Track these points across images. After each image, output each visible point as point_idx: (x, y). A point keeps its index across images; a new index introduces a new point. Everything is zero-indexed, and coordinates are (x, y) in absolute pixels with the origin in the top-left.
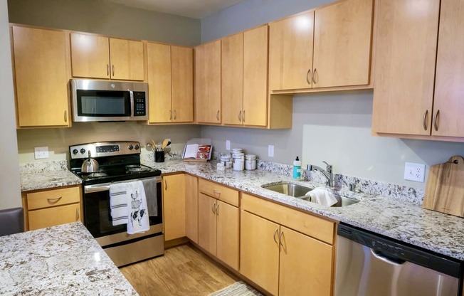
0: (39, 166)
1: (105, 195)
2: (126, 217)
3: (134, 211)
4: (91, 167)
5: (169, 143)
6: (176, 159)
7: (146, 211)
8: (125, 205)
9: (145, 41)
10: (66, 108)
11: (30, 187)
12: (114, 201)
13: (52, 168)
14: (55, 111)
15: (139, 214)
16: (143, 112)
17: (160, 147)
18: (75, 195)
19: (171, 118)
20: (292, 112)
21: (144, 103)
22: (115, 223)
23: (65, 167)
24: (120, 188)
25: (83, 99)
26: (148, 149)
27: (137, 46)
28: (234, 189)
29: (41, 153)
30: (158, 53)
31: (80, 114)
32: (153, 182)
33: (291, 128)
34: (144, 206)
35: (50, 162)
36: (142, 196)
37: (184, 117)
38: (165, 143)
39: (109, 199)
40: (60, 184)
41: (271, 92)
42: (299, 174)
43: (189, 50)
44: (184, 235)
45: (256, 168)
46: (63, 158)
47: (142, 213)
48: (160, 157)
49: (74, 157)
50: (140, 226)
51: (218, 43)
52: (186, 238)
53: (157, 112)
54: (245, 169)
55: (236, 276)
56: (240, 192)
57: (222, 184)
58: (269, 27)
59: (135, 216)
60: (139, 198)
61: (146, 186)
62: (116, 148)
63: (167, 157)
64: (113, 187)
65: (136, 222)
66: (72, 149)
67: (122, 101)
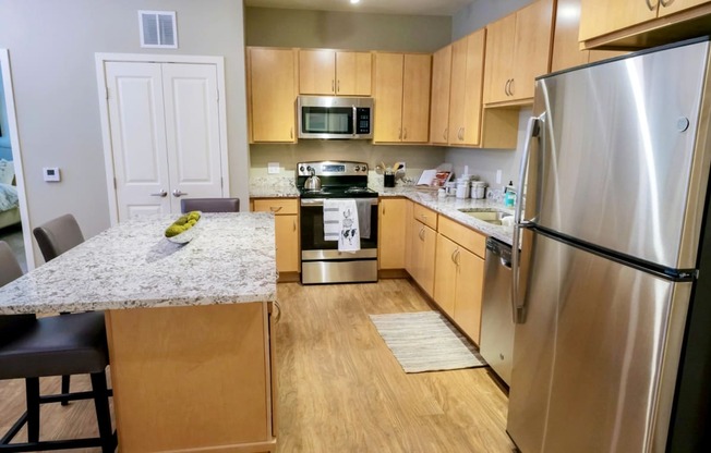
0: (272, 180)
1: (319, 210)
2: (337, 234)
3: (346, 229)
4: (313, 184)
5: (401, 167)
6: (410, 186)
7: (357, 231)
8: (337, 222)
9: (374, 52)
10: (291, 124)
11: (257, 193)
12: (327, 216)
13: (281, 184)
14: (284, 128)
15: (350, 233)
16: (367, 130)
17: (390, 171)
18: (293, 207)
19: (400, 137)
20: (517, 129)
21: (369, 120)
22: (327, 238)
23: (294, 183)
24: (333, 204)
25: (308, 116)
26: (378, 172)
27: (365, 58)
28: (433, 210)
29: (273, 168)
30: (389, 63)
31: (304, 131)
32: (368, 203)
33: (515, 149)
34: (355, 226)
35: (280, 178)
36: (355, 216)
37: (416, 137)
38: (397, 165)
39: (322, 214)
40: (280, 195)
41: (484, 106)
42: (511, 202)
43: (426, 58)
44: (402, 267)
45: (485, 197)
46: (292, 175)
47: (353, 232)
48: (390, 181)
49: (301, 174)
50: (351, 246)
51: (450, 48)
52: (404, 271)
53: (384, 129)
54: (470, 197)
55: (434, 306)
56: (438, 214)
57: (426, 207)
58: (486, 30)
59: (346, 235)
60: (351, 217)
61: (359, 206)
62: (342, 168)
63: (399, 182)
64: (327, 203)
65: (346, 240)
66: (300, 166)
67: (344, 118)
